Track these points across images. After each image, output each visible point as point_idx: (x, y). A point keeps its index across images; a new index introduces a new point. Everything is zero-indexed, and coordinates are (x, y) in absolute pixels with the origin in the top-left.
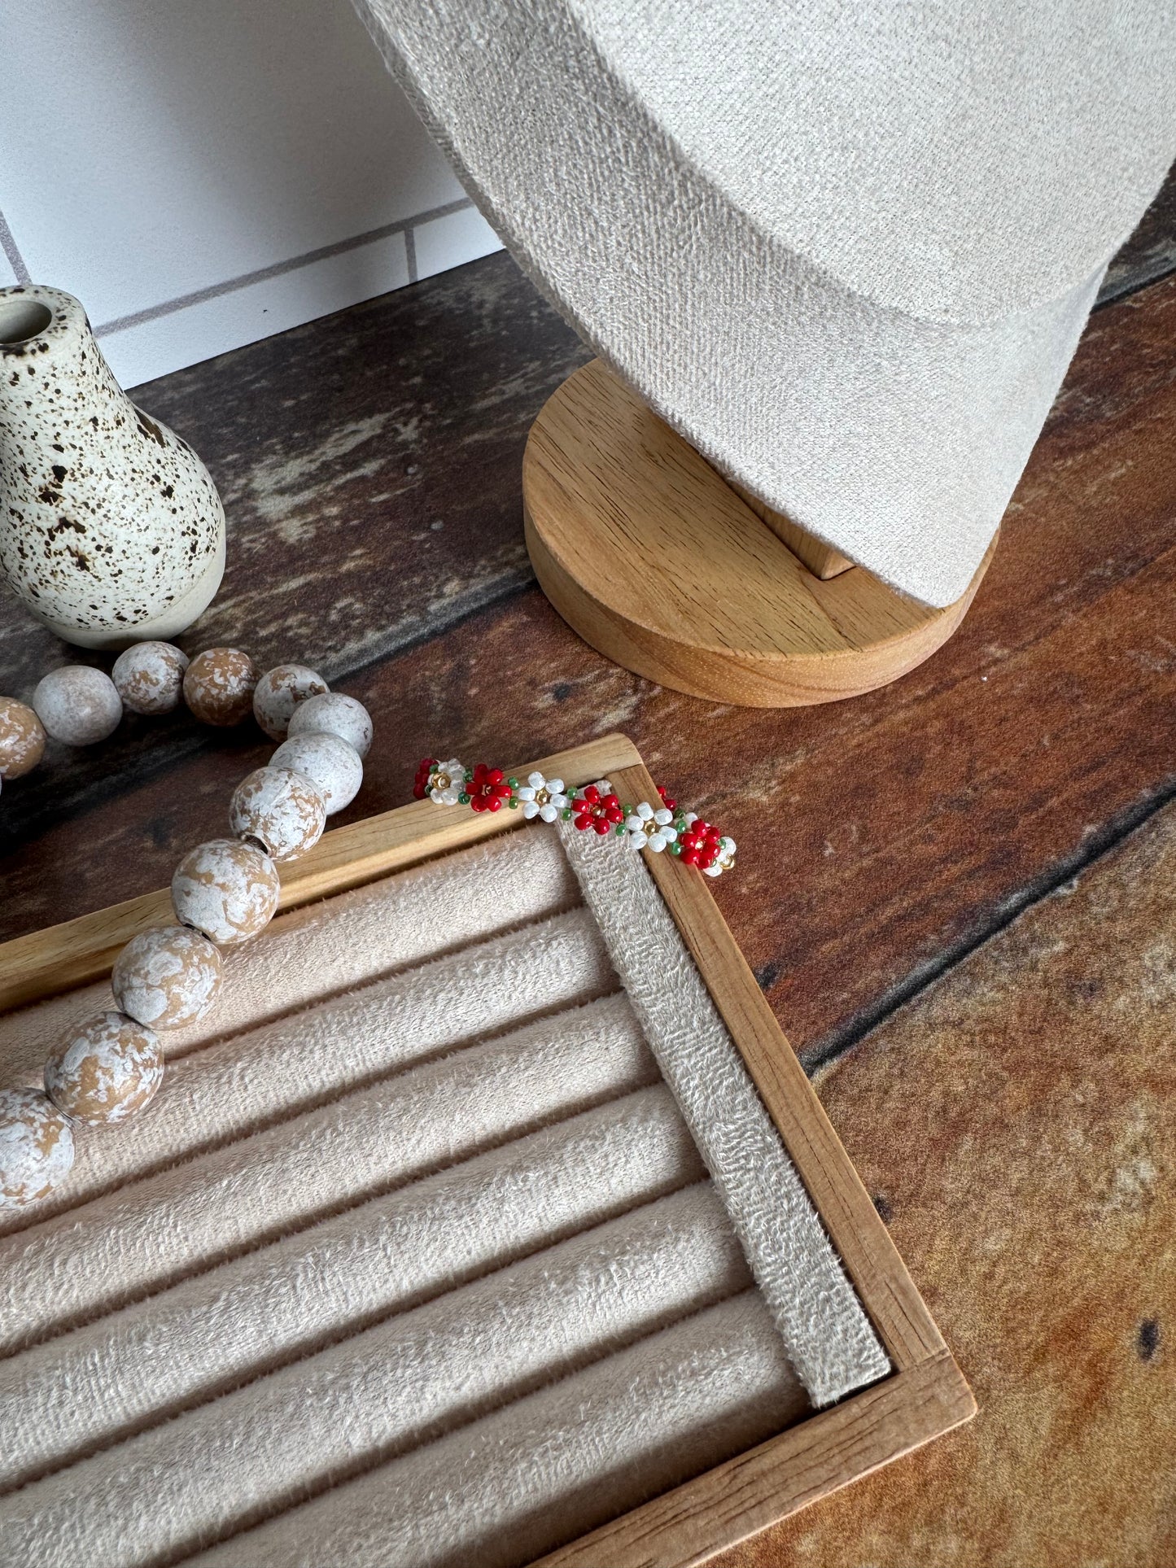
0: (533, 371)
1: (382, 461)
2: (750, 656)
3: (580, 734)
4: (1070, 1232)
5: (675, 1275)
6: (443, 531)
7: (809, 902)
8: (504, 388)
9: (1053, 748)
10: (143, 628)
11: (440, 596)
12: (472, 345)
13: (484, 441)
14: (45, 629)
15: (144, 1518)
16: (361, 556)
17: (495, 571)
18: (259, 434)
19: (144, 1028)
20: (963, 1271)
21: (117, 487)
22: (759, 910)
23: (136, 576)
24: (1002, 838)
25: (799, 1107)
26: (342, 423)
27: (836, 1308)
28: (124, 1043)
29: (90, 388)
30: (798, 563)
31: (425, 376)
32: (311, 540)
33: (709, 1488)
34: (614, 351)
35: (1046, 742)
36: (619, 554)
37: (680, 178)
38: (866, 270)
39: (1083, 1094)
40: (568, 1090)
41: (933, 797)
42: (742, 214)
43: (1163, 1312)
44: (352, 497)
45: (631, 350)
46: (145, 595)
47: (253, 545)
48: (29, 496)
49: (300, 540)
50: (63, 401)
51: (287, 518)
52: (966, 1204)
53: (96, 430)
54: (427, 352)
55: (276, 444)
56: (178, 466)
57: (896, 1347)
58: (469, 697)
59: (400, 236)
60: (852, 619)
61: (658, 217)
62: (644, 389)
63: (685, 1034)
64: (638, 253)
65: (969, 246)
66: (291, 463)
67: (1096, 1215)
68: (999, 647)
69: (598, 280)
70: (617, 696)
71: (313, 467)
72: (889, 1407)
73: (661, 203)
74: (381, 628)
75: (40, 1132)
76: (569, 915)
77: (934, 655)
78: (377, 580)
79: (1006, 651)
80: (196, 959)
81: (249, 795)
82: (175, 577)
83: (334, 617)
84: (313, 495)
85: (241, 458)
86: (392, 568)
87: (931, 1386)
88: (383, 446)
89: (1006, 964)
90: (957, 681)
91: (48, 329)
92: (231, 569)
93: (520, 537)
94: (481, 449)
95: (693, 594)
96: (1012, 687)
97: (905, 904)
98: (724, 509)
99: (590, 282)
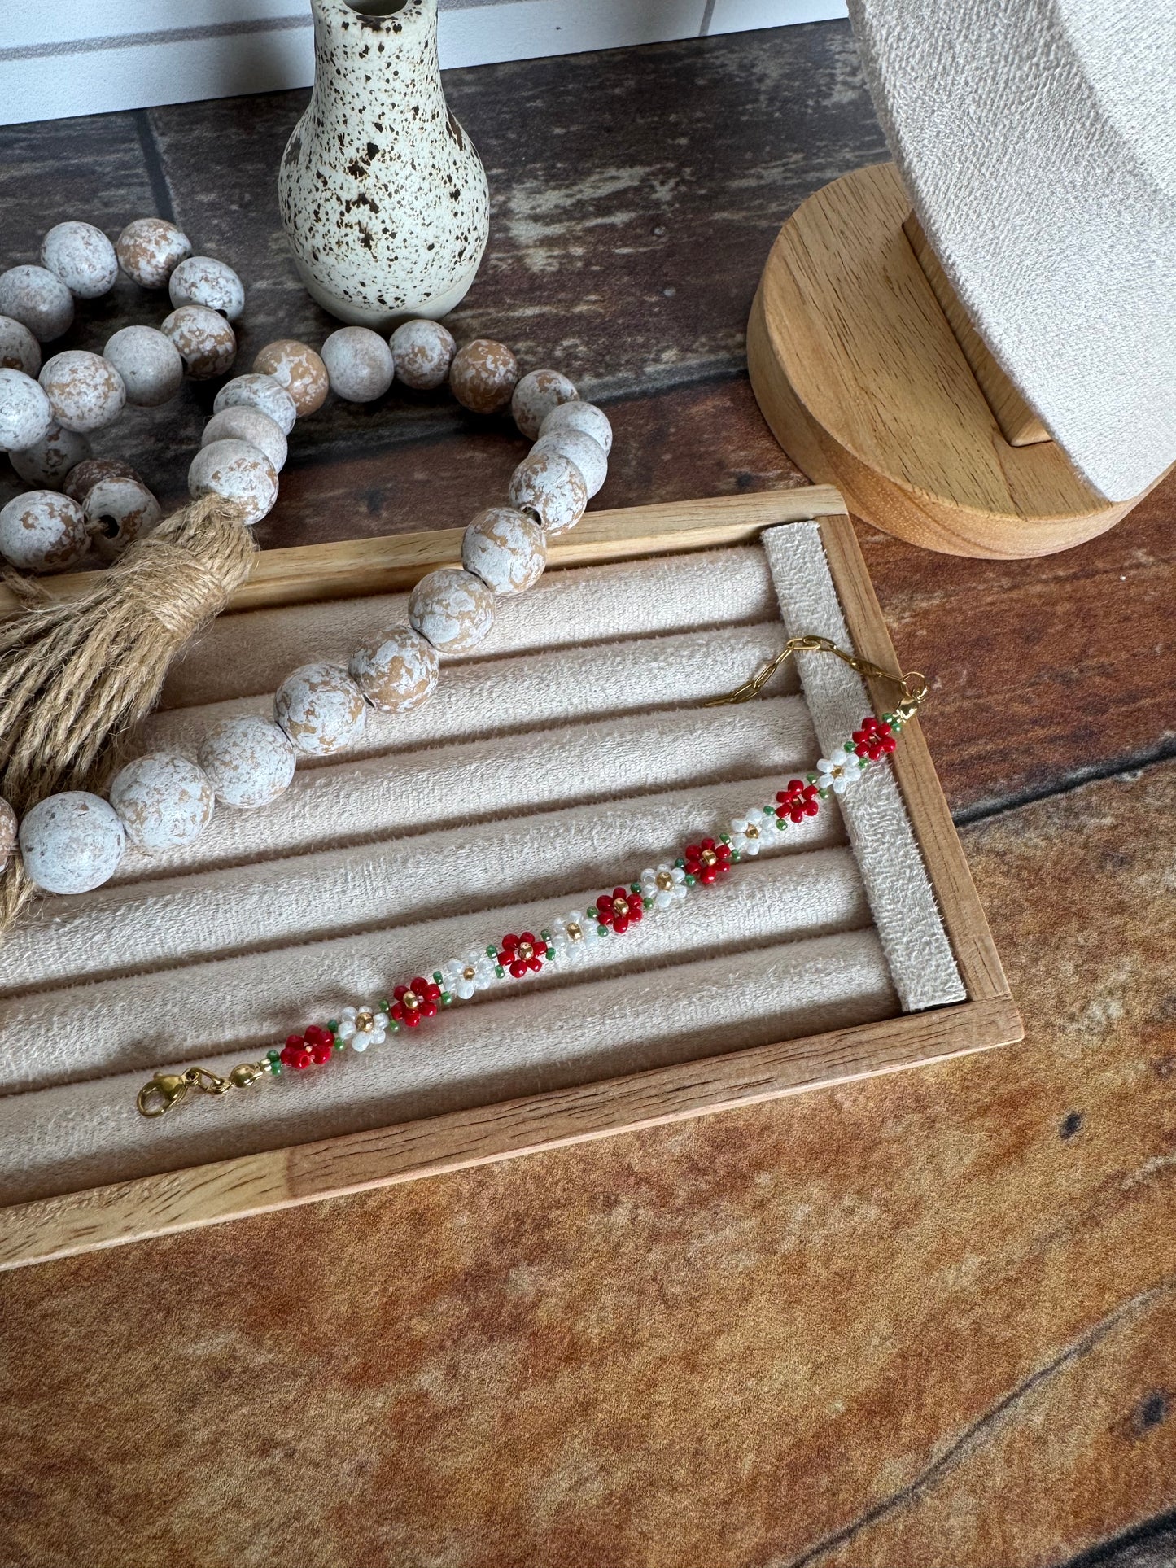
0: (795, 162)
1: (633, 215)
2: (926, 497)
6: (673, 301)
8: (763, 172)
9: (1162, 656)
11: (657, 360)
12: (744, 118)
13: (733, 221)
14: (305, 289)
16: (595, 302)
17: (712, 351)
18: (525, 154)
19: (433, 647)
21: (416, 178)
23: (407, 265)
24: (1090, 719)
26: (604, 165)
28: (421, 653)
29: (421, 77)
30: (994, 423)
31: (691, 139)
32: (553, 274)
34: (921, 182)
35: (1158, 649)
36: (835, 367)
37: (1049, 38)
39: (1086, 940)
41: (1042, 667)
43: (1089, 1111)
44: (600, 242)
45: (937, 185)
46: (409, 285)
47: (500, 263)
48: (338, 165)
49: (542, 271)
50: (397, 84)
51: (535, 246)
53: (414, 119)
54: (699, 114)
55: (538, 169)
56: (469, 172)
57: (974, 985)
58: (662, 460)
60: (1027, 488)
61: (1013, 69)
64: (981, 97)
66: (549, 192)
67: (1063, 1029)
68: (1146, 554)
69: (933, 112)
71: (569, 202)
72: (960, 1022)
73: (1021, 56)
74: (598, 375)
75: (351, 703)
77: (1084, 545)
78: (604, 329)
79: (1151, 559)
80: (484, 604)
82: (438, 276)
83: (558, 353)
84: (562, 231)
85: (503, 174)
86: (620, 321)
87: (994, 1014)
88: (637, 200)
89: (1056, 820)
90: (1097, 572)
91: (404, 10)
92: (478, 281)
93: (743, 324)
94: (728, 228)
95: (891, 424)
96: (1145, 593)
97: (988, 748)
98: (942, 353)
99: (926, 111)
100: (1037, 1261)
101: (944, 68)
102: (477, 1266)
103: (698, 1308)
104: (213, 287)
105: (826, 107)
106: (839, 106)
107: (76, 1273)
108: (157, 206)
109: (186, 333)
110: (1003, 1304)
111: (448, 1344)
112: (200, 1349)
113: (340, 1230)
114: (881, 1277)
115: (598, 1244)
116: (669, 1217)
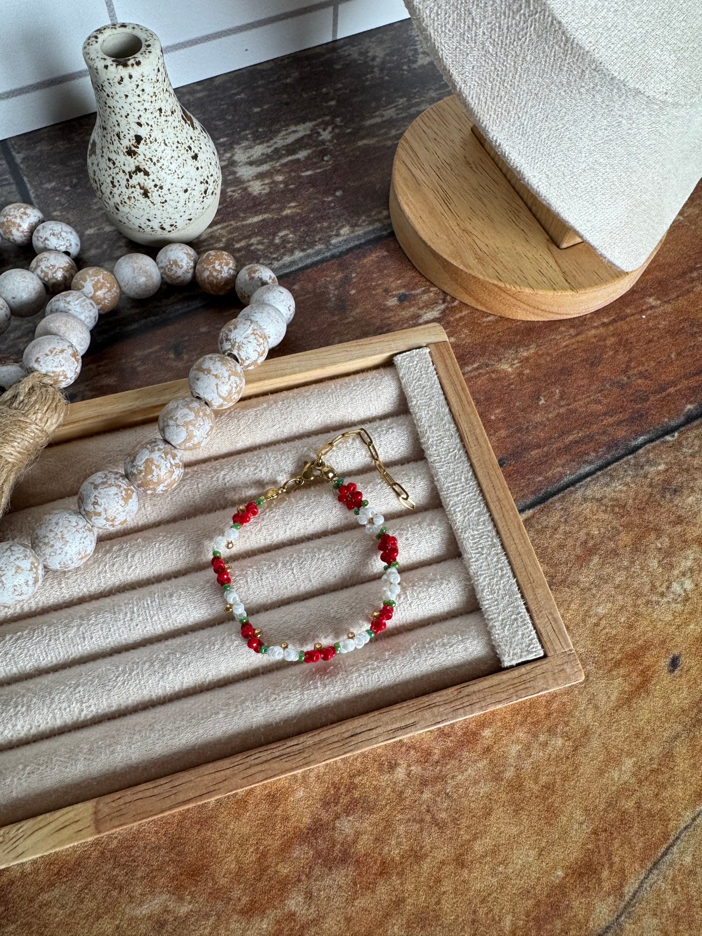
0: (402, 104)
1: (310, 151)
2: (513, 288)
3: (411, 322)
4: (642, 609)
5: (439, 600)
6: (342, 198)
7: (527, 428)
8: (384, 113)
9: (677, 360)
10: (174, 235)
11: (338, 235)
12: (367, 83)
13: (369, 145)
14: (117, 230)
15: (171, 674)
16: (295, 207)
17: (370, 224)
18: (239, 127)
19: (175, 448)
20: (584, 620)
21: (168, 150)
22: (499, 429)
23: (174, 204)
24: (639, 406)
25: (513, 527)
26: (288, 125)
27: (520, 624)
28: (166, 454)
29: (160, 90)
30: (548, 237)
31: (338, 101)
32: (267, 194)
33: (447, 695)
34: (469, 99)
35: (673, 356)
36: (445, 220)
38: (625, 64)
39: (662, 544)
40: (392, 505)
41: (604, 379)
42: (559, 23)
43: (684, 652)
44: (291, 171)
45: (479, 98)
46: (177, 216)
47: (234, 194)
48: (120, 152)
49: (260, 194)
50: (145, 97)
51: (253, 180)
52: (590, 589)
53: (160, 116)
54: (340, 85)
55: (248, 134)
56: (201, 142)
57: (548, 645)
58: (350, 295)
59: (331, 9)
60: (574, 273)
61: (510, 20)
62: (482, 123)
63: (456, 484)
64: (494, 40)
65: (687, 55)
66: (257, 146)
67: (658, 603)
68: (655, 300)
69: (468, 54)
70: (433, 303)
71: (269, 150)
72: (540, 671)
73: (513, 11)
74: (303, 250)
75: (124, 493)
76: (399, 417)
77: (617, 300)
78: (303, 222)
79: (659, 302)
81: (230, 331)
82: (194, 208)
83: (277, 241)
84: (268, 168)
85: (227, 141)
86: (312, 215)
87: (563, 664)
88: (310, 142)
89: (631, 473)
90: (627, 316)
91: (141, 52)
92: (220, 207)
93: (386, 205)
94: (367, 149)
95: (485, 249)
96: (659, 323)
97: (580, 435)
98: (508, 201)
99: (463, 55)
100: (668, 756)
101: (469, 27)
102: (314, 822)
103: (459, 825)
104: (58, 238)
105: (415, 69)
106: (422, 66)
107: (58, 873)
108: (21, 195)
109: (44, 269)
110: (653, 787)
111: (303, 878)
112: (145, 910)
113: (223, 816)
114: (572, 784)
115: (389, 794)
116: (431, 768)
